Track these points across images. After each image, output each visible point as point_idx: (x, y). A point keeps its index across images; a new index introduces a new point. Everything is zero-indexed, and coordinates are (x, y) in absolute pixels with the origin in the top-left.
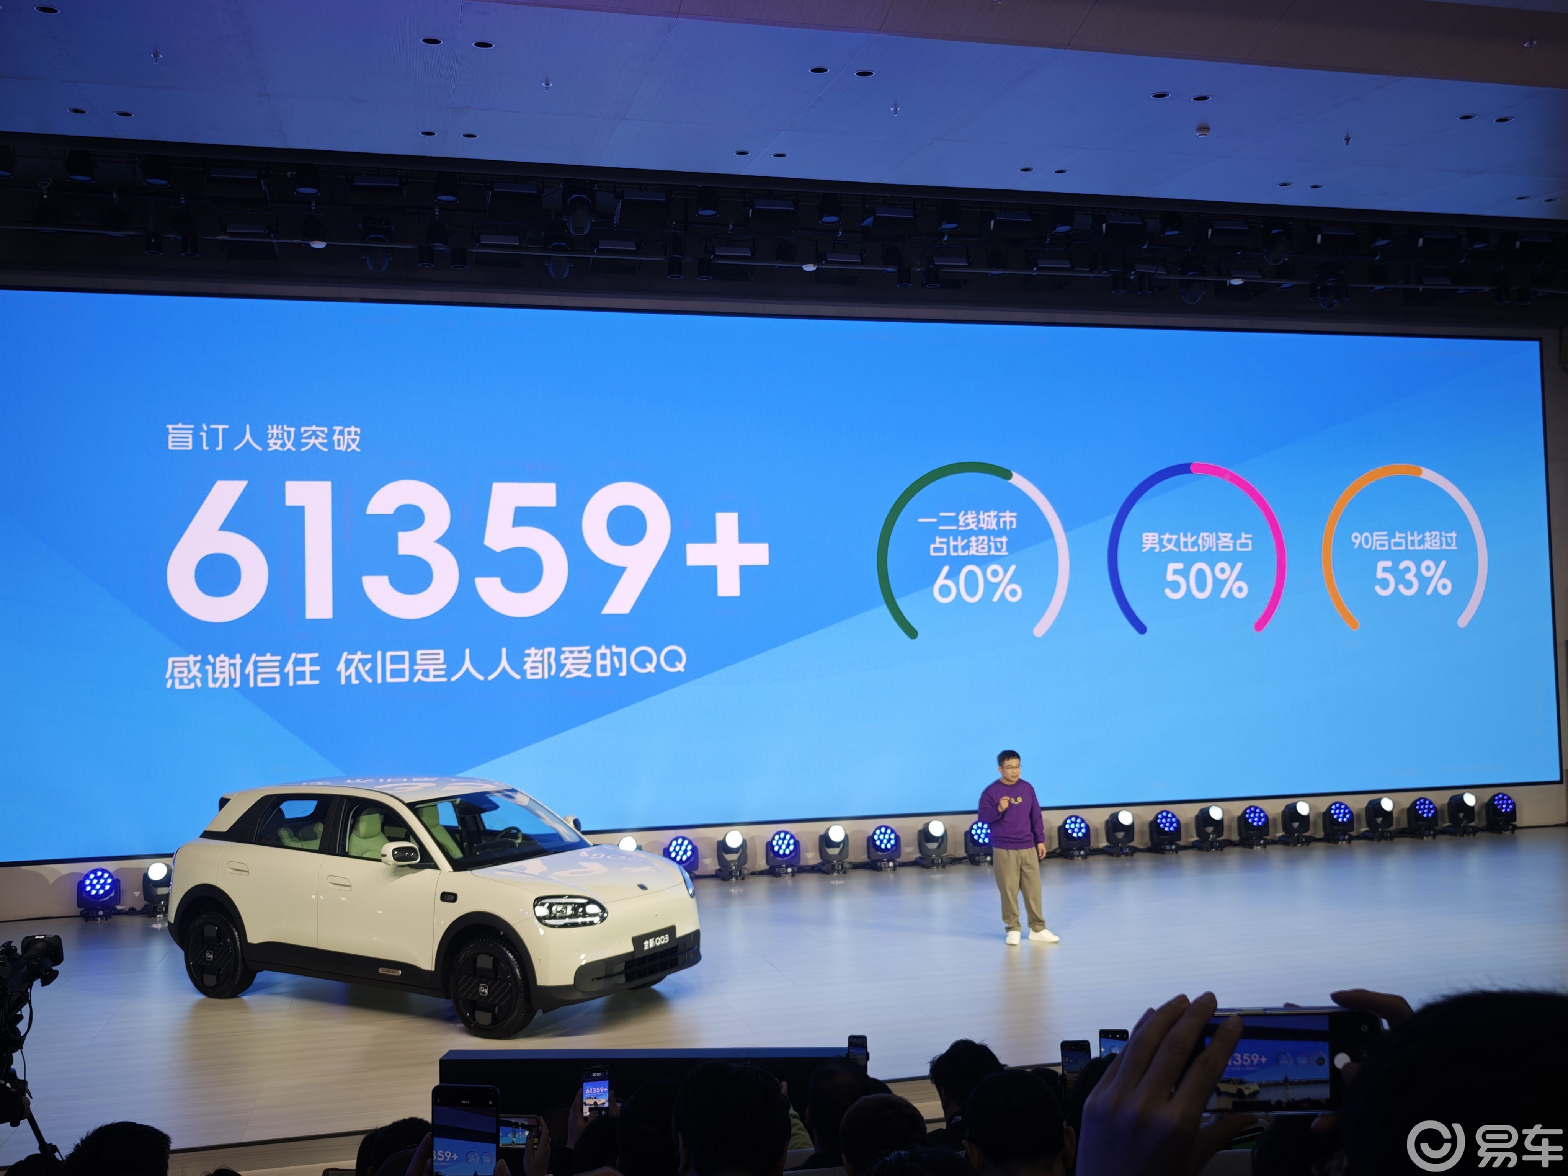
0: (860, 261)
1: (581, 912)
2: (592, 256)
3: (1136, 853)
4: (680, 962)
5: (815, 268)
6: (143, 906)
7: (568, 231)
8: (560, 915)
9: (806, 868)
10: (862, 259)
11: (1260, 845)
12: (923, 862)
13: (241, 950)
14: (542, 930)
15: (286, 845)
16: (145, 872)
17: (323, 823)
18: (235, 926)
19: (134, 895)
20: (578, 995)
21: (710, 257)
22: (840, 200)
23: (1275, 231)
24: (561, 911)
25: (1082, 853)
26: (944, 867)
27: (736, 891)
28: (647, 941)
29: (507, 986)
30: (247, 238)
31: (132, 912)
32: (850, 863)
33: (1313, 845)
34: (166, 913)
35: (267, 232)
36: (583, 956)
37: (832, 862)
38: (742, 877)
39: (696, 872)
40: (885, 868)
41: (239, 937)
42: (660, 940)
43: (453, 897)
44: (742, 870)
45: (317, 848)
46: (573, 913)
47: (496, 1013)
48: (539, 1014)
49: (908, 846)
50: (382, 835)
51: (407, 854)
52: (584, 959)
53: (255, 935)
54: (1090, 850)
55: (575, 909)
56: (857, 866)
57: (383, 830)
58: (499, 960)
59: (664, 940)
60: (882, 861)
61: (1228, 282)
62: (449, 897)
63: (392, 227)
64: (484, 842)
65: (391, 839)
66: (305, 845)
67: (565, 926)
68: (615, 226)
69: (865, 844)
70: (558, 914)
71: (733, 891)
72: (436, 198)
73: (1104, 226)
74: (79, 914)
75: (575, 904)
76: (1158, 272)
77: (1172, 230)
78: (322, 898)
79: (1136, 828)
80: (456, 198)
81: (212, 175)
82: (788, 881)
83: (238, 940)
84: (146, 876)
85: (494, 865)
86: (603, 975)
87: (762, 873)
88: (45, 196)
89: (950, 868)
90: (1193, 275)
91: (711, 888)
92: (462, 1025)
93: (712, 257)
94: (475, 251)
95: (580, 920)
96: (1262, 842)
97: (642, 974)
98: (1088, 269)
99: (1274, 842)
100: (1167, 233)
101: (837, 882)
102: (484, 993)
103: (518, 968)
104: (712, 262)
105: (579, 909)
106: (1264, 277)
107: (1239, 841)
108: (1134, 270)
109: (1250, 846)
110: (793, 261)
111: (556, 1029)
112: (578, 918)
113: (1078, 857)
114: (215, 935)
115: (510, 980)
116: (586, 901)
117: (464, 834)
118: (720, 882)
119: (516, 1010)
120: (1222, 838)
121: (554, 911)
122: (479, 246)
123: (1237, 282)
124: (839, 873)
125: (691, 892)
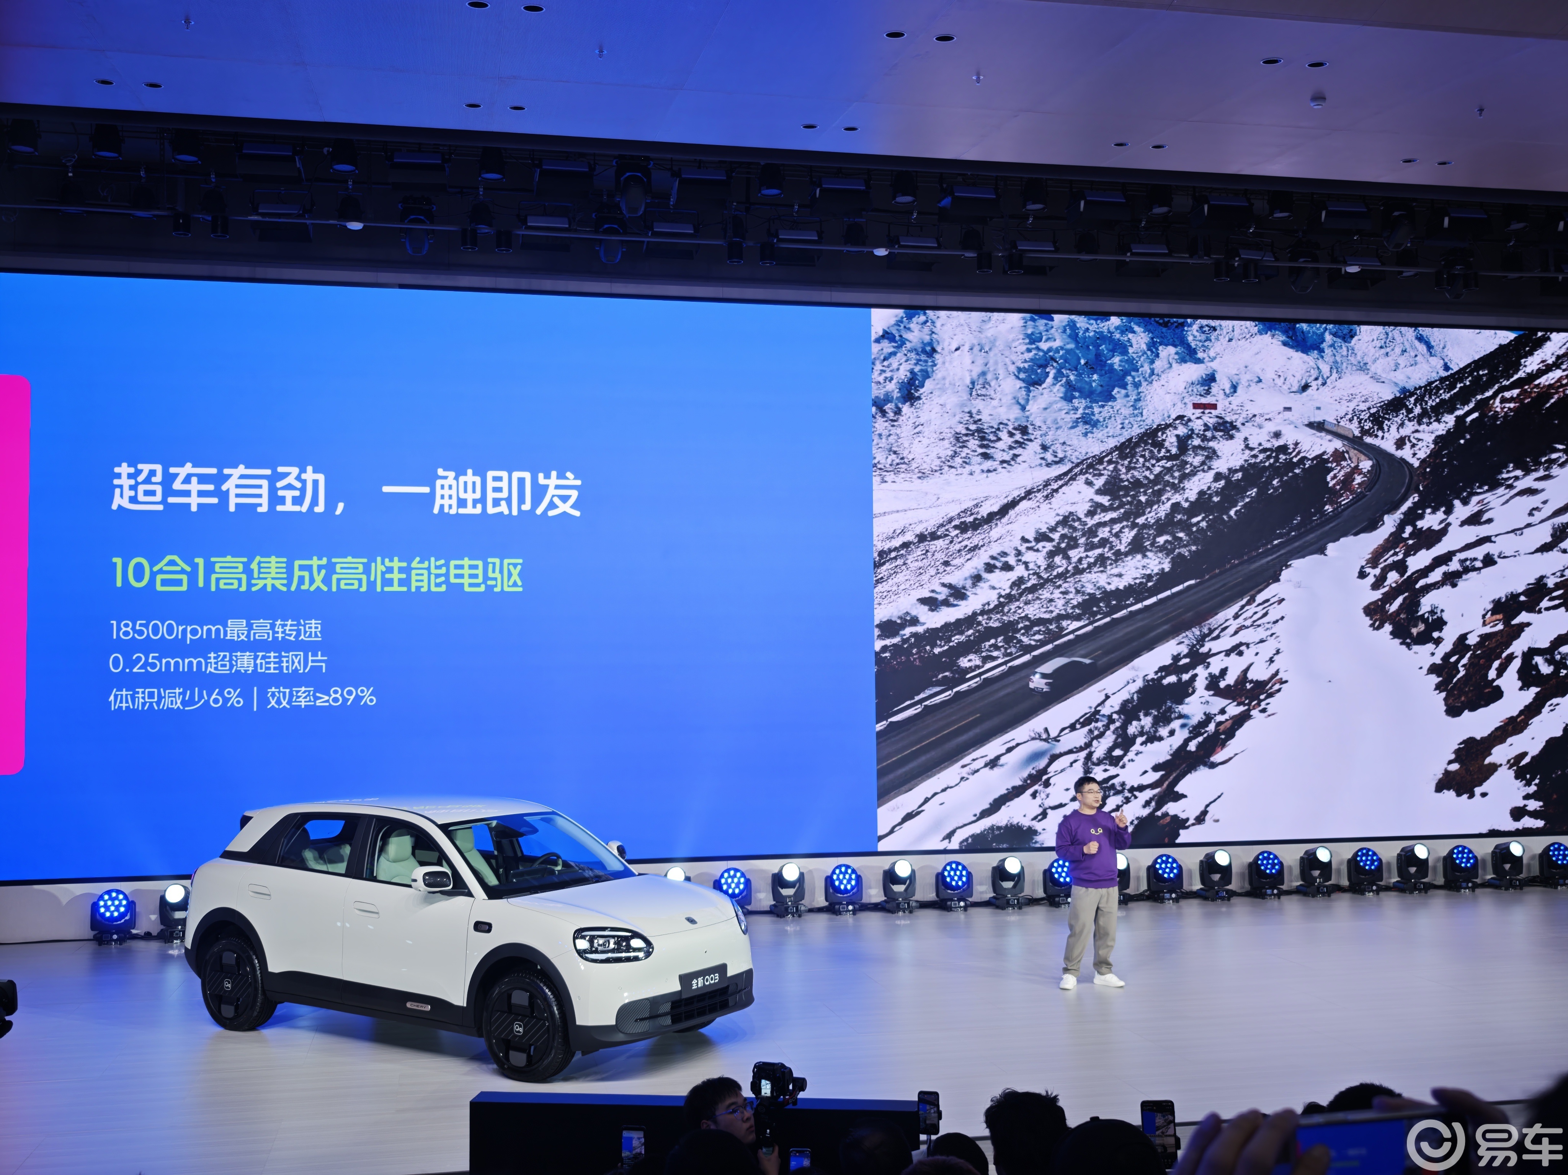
0: (936, 245)
1: (624, 947)
2: (646, 240)
3: (1234, 897)
4: (731, 1003)
5: (887, 253)
6: (160, 930)
7: (622, 213)
9: (869, 906)
10: (938, 242)
11: (1373, 891)
12: (998, 902)
13: (261, 980)
14: (583, 964)
15: (310, 867)
16: (163, 894)
17: (350, 845)
18: (255, 955)
19: (150, 919)
20: (620, 1037)
21: (773, 240)
22: (915, 178)
23: (1396, 214)
24: (604, 945)
25: (1174, 896)
26: (1020, 908)
27: (792, 929)
28: (695, 980)
29: (544, 1024)
30: (280, 218)
31: (148, 936)
32: (917, 901)
33: (1431, 892)
34: (182, 939)
35: (301, 212)
36: (626, 994)
37: (898, 900)
38: (798, 914)
39: (749, 908)
40: (956, 908)
41: (260, 965)
42: (709, 979)
43: (488, 927)
44: (799, 906)
45: (343, 872)
46: (616, 948)
47: (532, 1054)
48: (578, 1056)
49: (981, 884)
50: (412, 858)
51: (439, 879)
52: (627, 997)
53: (275, 965)
54: (1181, 892)
55: (618, 943)
56: (924, 905)
57: (413, 854)
58: (535, 996)
59: (713, 979)
60: (952, 900)
61: (1343, 269)
62: (483, 927)
63: (433, 208)
64: (521, 868)
65: (422, 864)
66: (331, 868)
67: (607, 961)
68: (671, 207)
69: (933, 881)
70: (600, 948)
71: (789, 928)
72: (480, 177)
73: (1206, 207)
74: (92, 938)
75: (618, 937)
76: (1264, 258)
77: (1282, 212)
78: (348, 925)
79: (1234, 870)
80: (501, 176)
81: (244, 151)
82: (848, 918)
83: (258, 968)
84: (163, 899)
85: (532, 893)
86: (647, 1015)
87: (820, 910)
88: (70, 174)
89: (1026, 909)
90: (1304, 261)
91: (765, 923)
92: (495, 1066)
93: (775, 241)
94: (521, 233)
95: (624, 955)
96: (1374, 888)
97: (690, 1016)
98: (1187, 256)
99: (1388, 888)
100: (1276, 215)
101: (903, 922)
102: (519, 1032)
103: (556, 1005)
104: (776, 246)
105: (623, 943)
106: (1383, 264)
107: (1349, 886)
108: (1239, 256)
109: (1361, 892)
110: (864, 244)
111: (596, 1073)
112: (622, 952)
113: (1169, 899)
114: (233, 962)
115: (547, 1019)
116: (630, 934)
117: (500, 860)
118: (775, 919)
119: (553, 1052)
120: (1330, 883)
121: (596, 945)
122: (525, 228)
123: (1353, 269)
124: (904, 912)
125: (743, 928)
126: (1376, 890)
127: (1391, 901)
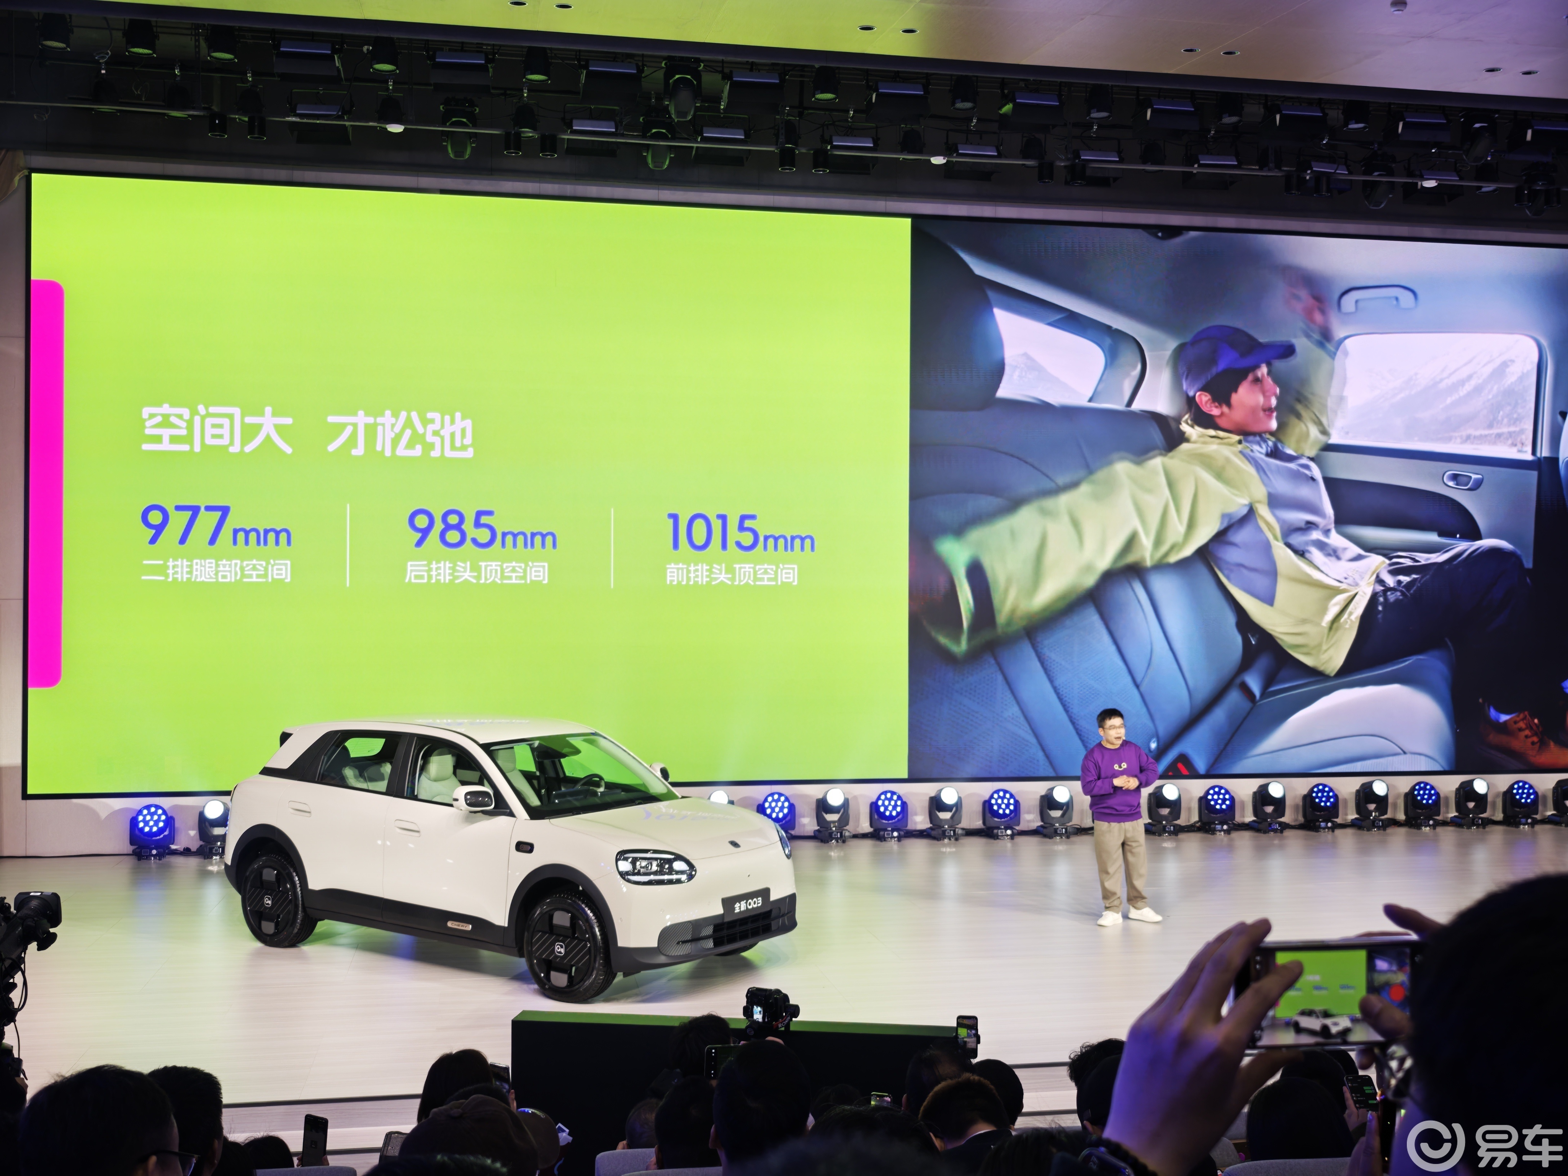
0: (996, 154)
1: (667, 869)
2: (695, 145)
3: (1287, 830)
4: (774, 927)
5: (944, 161)
6: (199, 846)
7: (670, 117)
8: (643, 872)
9: (914, 833)
10: (998, 151)
11: (1429, 826)
12: (1045, 831)
13: (302, 897)
14: (625, 886)
15: (350, 785)
16: (202, 810)
17: (391, 763)
18: (295, 871)
19: (189, 835)
20: (662, 959)
21: (827, 147)
22: (975, 84)
23: (1477, 125)
24: (646, 867)
25: (1225, 827)
26: (1068, 837)
27: (836, 855)
28: (738, 903)
29: (586, 945)
30: (318, 120)
31: (187, 852)
32: (963, 829)
33: (1490, 828)
34: (222, 855)
35: (340, 113)
36: (668, 917)
37: (943, 827)
38: (843, 839)
39: (793, 832)
40: (1003, 836)
41: (300, 883)
42: (752, 903)
43: (529, 848)
44: (844, 832)
45: (384, 790)
46: (659, 870)
47: (573, 974)
48: (620, 977)
49: (1029, 812)
50: (453, 778)
51: (480, 799)
52: (669, 920)
53: (317, 881)
54: (1233, 824)
55: (661, 866)
56: (971, 833)
57: (455, 773)
58: (577, 917)
59: (756, 903)
60: (999, 828)
61: (1419, 183)
62: (524, 847)
63: (476, 110)
64: (563, 789)
65: (464, 783)
66: (372, 786)
67: (650, 883)
68: (722, 111)
69: (980, 808)
70: (642, 870)
71: (832, 854)
72: (525, 78)
73: (1278, 117)
74: (131, 853)
75: (661, 859)
76: (1338, 171)
77: (1357, 123)
78: (388, 843)
79: (1288, 802)
80: (547, 78)
81: (281, 49)
82: (893, 845)
83: (298, 885)
84: (201, 815)
85: (574, 815)
86: (689, 937)
87: (864, 836)
88: (103, 72)
89: (1075, 839)
90: (1379, 175)
91: (808, 849)
92: (536, 986)
93: (829, 148)
94: (566, 137)
95: (666, 877)
96: (1431, 822)
97: (732, 939)
98: (1257, 167)
99: (1445, 823)
100: (1351, 126)
101: (948, 850)
102: (560, 952)
103: (598, 926)
104: (829, 153)
105: (666, 865)
106: (1462, 179)
107: (1406, 820)
108: (1311, 169)
109: (1418, 826)
110: (920, 152)
111: (637, 995)
112: (664, 875)
113: (1220, 831)
114: (273, 879)
115: (588, 940)
116: (672, 857)
117: (542, 780)
118: (819, 844)
119: (595, 972)
120: (1385, 817)
121: (638, 867)
122: (571, 132)
123: (1430, 184)
124: (950, 839)
125: (787, 852)
126: (1433, 825)
127: (1448, 836)
